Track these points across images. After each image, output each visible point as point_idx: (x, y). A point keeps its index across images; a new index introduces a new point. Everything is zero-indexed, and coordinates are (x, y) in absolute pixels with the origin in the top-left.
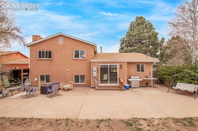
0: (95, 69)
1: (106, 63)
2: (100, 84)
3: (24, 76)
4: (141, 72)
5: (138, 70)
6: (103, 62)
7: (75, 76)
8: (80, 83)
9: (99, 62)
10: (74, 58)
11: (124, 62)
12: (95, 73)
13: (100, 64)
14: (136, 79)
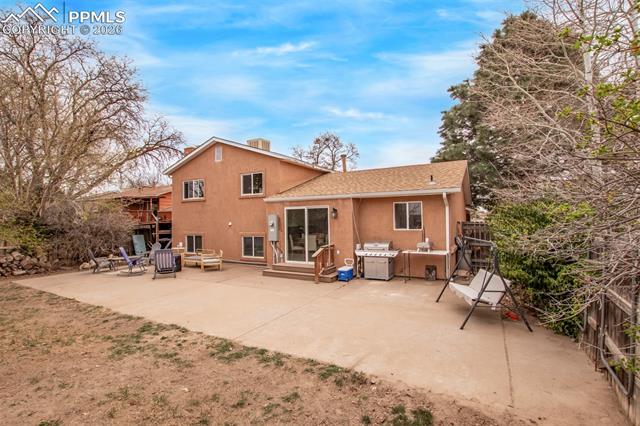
0: (272, 220)
1: (298, 202)
2: (287, 261)
3: (161, 236)
4: (408, 229)
5: (401, 224)
6: (291, 203)
7: (245, 238)
8: (253, 257)
9: (282, 202)
10: (243, 195)
11: (344, 199)
12: (272, 230)
13: (286, 208)
14: (376, 253)
